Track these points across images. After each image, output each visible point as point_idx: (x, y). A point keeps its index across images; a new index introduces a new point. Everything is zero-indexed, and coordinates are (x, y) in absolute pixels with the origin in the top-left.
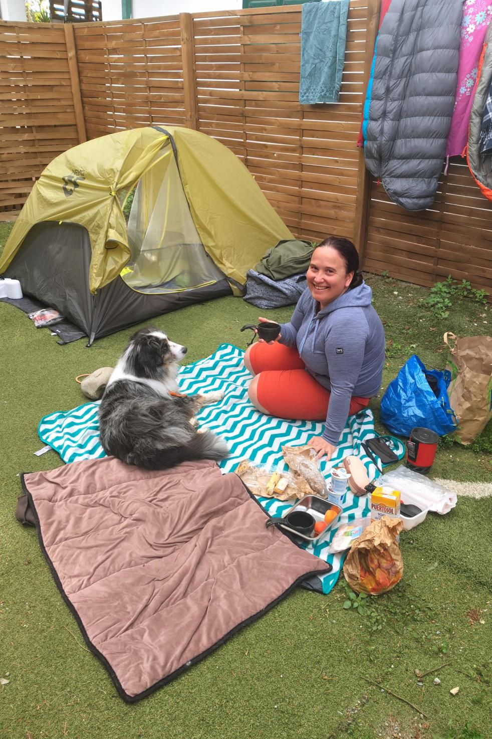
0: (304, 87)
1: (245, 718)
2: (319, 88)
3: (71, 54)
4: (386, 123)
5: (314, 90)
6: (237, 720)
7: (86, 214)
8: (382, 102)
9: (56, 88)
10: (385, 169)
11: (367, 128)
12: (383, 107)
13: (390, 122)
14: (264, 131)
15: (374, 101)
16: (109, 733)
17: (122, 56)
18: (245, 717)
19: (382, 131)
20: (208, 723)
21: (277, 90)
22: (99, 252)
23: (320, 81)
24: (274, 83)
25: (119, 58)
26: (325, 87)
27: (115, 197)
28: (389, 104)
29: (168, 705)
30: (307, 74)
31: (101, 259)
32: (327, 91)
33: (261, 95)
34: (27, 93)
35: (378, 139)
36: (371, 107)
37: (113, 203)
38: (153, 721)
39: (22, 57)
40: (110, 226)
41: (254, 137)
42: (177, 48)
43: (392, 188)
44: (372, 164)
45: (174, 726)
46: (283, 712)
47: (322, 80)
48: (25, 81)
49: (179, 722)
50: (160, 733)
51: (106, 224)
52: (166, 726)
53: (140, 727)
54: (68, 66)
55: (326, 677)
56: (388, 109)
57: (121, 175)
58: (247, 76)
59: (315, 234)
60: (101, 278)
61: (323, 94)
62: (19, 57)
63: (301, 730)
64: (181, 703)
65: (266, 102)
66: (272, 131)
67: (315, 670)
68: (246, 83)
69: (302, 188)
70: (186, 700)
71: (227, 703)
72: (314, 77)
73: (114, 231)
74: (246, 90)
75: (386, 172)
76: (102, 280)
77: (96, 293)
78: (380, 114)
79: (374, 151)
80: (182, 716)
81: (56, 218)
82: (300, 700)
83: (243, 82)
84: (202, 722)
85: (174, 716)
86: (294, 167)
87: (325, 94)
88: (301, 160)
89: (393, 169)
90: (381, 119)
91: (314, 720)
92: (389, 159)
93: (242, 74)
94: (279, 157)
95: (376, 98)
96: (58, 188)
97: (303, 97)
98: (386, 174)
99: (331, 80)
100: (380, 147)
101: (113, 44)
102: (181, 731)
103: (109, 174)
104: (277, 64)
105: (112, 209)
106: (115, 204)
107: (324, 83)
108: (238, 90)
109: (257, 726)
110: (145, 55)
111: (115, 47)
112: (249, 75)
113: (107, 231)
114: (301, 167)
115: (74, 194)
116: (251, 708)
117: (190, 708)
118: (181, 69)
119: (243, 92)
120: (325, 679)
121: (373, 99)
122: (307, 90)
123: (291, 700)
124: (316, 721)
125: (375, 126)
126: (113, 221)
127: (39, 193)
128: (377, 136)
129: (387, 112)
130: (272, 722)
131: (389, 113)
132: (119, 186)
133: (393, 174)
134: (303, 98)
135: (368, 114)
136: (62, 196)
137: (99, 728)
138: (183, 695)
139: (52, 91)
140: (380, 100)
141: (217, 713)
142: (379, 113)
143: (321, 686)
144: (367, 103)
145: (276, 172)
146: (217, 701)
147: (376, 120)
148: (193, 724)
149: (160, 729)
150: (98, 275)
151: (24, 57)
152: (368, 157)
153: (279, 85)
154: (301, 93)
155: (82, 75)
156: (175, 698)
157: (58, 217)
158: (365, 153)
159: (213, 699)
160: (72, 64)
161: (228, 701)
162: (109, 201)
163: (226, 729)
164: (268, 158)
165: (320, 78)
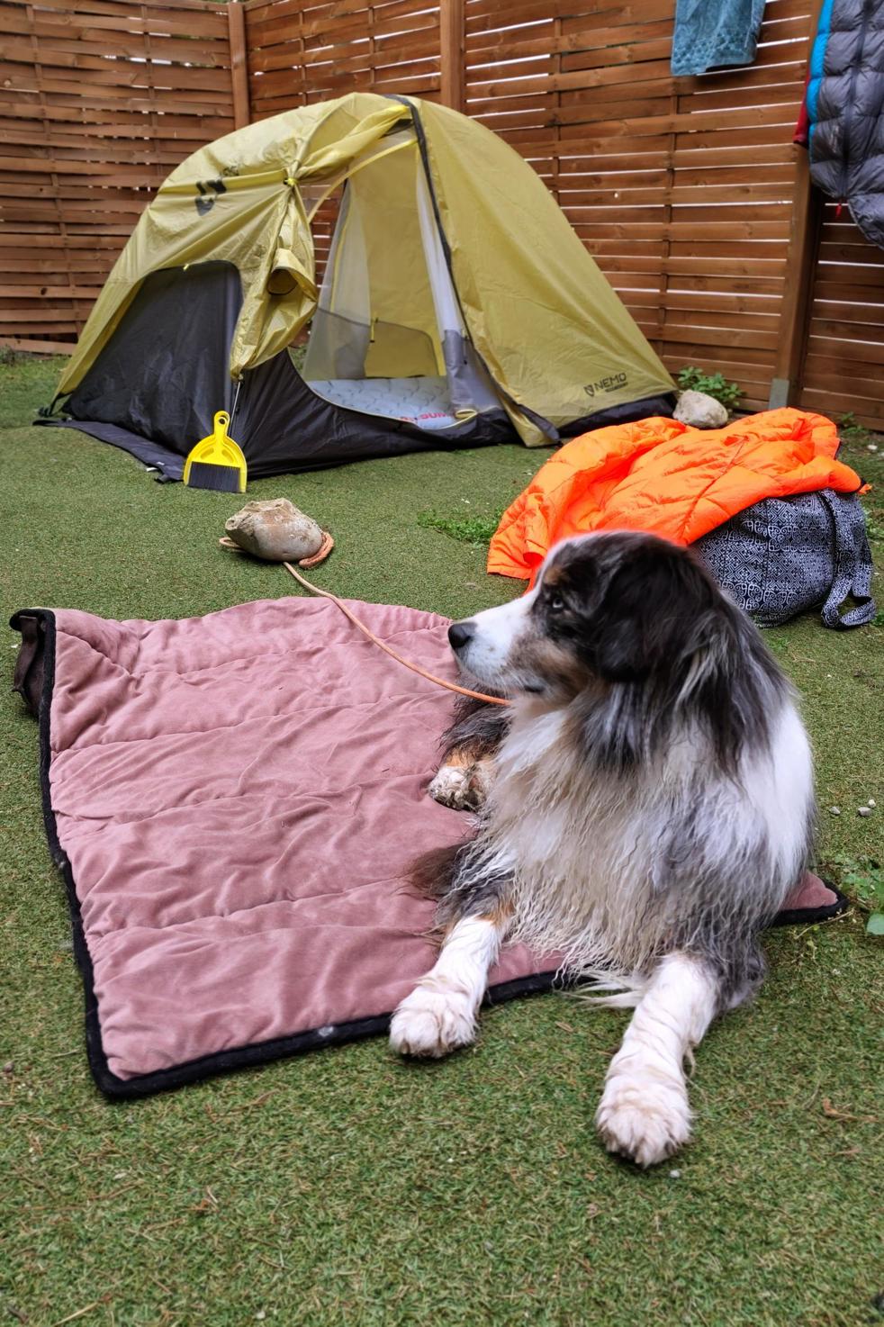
0: (683, 42)
1: (568, 1198)
2: (714, 39)
3: (238, 57)
4: (860, 77)
5: (704, 44)
6: (541, 1198)
7: (235, 237)
8: (855, 34)
9: (207, 121)
10: (854, 180)
11: (817, 95)
12: (855, 43)
13: (870, 74)
14: (595, 149)
15: (837, 34)
16: (102, 1194)
17: (331, 46)
18: (569, 1192)
19: (851, 96)
20: (439, 1198)
21: (627, 60)
22: (255, 295)
23: (717, 24)
24: (620, 48)
25: (323, 52)
26: (729, 33)
27: (293, 190)
28: (868, 37)
29: (307, 1135)
30: (689, 15)
31: (256, 309)
32: (732, 41)
33: (591, 78)
34: (155, 127)
35: (843, 112)
36: (828, 48)
37: (289, 201)
38: (252, 1174)
39: (149, 60)
40: (280, 243)
41: (574, 165)
42: (432, 14)
43: (872, 213)
44: (825, 172)
45: (322, 1198)
46: (697, 1193)
47: (723, 18)
48: (152, 104)
49: (340, 1187)
50: (271, 1213)
51: (272, 240)
52: (294, 1193)
53: (209, 1190)
54: (231, 82)
55: (834, 1112)
56: (868, 48)
57: (308, 150)
58: (565, 44)
59: (692, 350)
60: (254, 347)
61: (722, 47)
62: (144, 60)
63: (770, 1259)
64: (351, 1133)
65: (603, 90)
66: (612, 148)
67: (796, 1089)
68: (564, 58)
69: (669, 255)
70: (368, 1125)
71: (508, 1147)
72: (706, 19)
73: (289, 252)
74: (561, 72)
75: (856, 184)
76: (256, 351)
77: (241, 377)
78: (848, 59)
79: (832, 141)
80: (353, 1167)
81: (177, 259)
82: (758, 1167)
83: (557, 57)
84: (417, 1193)
85: (324, 1165)
86: (654, 215)
87: (727, 48)
88: (670, 197)
89: (874, 174)
90: (850, 71)
91: (814, 1230)
92: (865, 157)
93: (557, 40)
94: (625, 198)
95: (840, 26)
96: (188, 204)
97: (679, 61)
98: (859, 186)
99: (740, 19)
100: (845, 130)
101: (313, 27)
102: (342, 1216)
103: (286, 152)
104: (628, 9)
105: (287, 213)
106: (293, 202)
107: (725, 25)
108: (546, 75)
109: (612, 1225)
110: (372, 38)
111: (319, 31)
112: (571, 40)
113: (273, 255)
114: (670, 214)
115: (216, 207)
116: (586, 1166)
117: (381, 1149)
118: (438, 53)
119: (557, 76)
120: (829, 1117)
121: (833, 30)
122: (689, 47)
123: (725, 1162)
124: (821, 1238)
125: (836, 87)
126: (287, 233)
127: (151, 222)
128: (841, 105)
129: (863, 54)
130: (664, 1218)
131: (870, 55)
132: (304, 169)
133: (873, 186)
134: (680, 65)
135: (820, 64)
136: (193, 216)
137: (73, 1178)
138: (359, 1109)
139: (199, 126)
140: (850, 30)
141: (471, 1169)
142: (847, 57)
143: (823, 1134)
144: (820, 44)
145: (617, 230)
146: (471, 1137)
147: (839, 74)
148: (387, 1197)
149: (273, 1201)
150: (247, 342)
151: (154, 61)
152: (818, 159)
153: (631, 50)
154: (676, 55)
155: (255, 97)
156: (333, 1117)
157: (180, 257)
158: (809, 148)
159: (457, 1130)
160: (239, 76)
161: (508, 1141)
162: (282, 200)
163: (503, 1223)
164: (601, 204)
165: (716, 19)
